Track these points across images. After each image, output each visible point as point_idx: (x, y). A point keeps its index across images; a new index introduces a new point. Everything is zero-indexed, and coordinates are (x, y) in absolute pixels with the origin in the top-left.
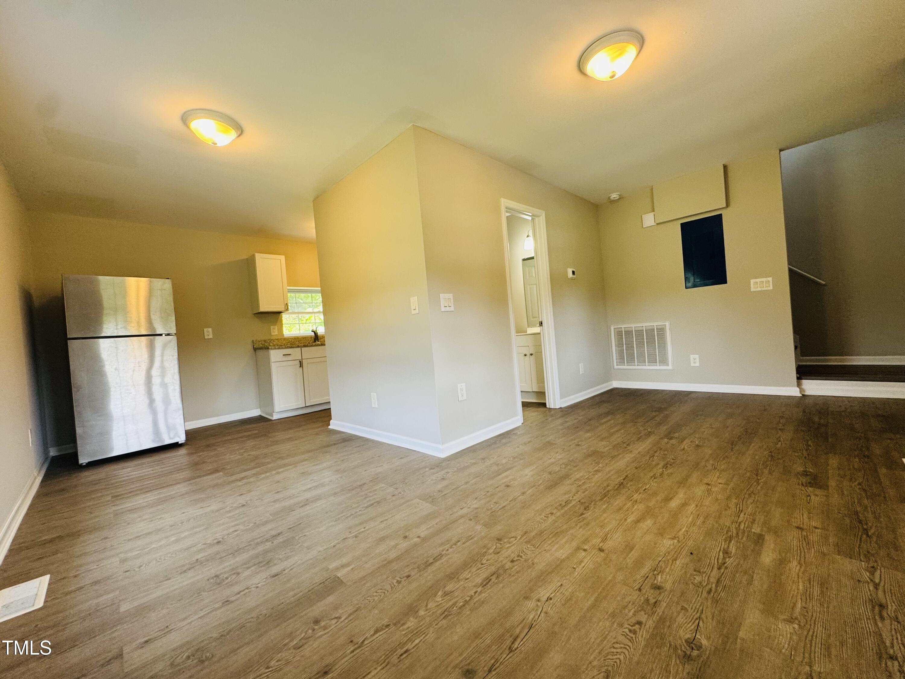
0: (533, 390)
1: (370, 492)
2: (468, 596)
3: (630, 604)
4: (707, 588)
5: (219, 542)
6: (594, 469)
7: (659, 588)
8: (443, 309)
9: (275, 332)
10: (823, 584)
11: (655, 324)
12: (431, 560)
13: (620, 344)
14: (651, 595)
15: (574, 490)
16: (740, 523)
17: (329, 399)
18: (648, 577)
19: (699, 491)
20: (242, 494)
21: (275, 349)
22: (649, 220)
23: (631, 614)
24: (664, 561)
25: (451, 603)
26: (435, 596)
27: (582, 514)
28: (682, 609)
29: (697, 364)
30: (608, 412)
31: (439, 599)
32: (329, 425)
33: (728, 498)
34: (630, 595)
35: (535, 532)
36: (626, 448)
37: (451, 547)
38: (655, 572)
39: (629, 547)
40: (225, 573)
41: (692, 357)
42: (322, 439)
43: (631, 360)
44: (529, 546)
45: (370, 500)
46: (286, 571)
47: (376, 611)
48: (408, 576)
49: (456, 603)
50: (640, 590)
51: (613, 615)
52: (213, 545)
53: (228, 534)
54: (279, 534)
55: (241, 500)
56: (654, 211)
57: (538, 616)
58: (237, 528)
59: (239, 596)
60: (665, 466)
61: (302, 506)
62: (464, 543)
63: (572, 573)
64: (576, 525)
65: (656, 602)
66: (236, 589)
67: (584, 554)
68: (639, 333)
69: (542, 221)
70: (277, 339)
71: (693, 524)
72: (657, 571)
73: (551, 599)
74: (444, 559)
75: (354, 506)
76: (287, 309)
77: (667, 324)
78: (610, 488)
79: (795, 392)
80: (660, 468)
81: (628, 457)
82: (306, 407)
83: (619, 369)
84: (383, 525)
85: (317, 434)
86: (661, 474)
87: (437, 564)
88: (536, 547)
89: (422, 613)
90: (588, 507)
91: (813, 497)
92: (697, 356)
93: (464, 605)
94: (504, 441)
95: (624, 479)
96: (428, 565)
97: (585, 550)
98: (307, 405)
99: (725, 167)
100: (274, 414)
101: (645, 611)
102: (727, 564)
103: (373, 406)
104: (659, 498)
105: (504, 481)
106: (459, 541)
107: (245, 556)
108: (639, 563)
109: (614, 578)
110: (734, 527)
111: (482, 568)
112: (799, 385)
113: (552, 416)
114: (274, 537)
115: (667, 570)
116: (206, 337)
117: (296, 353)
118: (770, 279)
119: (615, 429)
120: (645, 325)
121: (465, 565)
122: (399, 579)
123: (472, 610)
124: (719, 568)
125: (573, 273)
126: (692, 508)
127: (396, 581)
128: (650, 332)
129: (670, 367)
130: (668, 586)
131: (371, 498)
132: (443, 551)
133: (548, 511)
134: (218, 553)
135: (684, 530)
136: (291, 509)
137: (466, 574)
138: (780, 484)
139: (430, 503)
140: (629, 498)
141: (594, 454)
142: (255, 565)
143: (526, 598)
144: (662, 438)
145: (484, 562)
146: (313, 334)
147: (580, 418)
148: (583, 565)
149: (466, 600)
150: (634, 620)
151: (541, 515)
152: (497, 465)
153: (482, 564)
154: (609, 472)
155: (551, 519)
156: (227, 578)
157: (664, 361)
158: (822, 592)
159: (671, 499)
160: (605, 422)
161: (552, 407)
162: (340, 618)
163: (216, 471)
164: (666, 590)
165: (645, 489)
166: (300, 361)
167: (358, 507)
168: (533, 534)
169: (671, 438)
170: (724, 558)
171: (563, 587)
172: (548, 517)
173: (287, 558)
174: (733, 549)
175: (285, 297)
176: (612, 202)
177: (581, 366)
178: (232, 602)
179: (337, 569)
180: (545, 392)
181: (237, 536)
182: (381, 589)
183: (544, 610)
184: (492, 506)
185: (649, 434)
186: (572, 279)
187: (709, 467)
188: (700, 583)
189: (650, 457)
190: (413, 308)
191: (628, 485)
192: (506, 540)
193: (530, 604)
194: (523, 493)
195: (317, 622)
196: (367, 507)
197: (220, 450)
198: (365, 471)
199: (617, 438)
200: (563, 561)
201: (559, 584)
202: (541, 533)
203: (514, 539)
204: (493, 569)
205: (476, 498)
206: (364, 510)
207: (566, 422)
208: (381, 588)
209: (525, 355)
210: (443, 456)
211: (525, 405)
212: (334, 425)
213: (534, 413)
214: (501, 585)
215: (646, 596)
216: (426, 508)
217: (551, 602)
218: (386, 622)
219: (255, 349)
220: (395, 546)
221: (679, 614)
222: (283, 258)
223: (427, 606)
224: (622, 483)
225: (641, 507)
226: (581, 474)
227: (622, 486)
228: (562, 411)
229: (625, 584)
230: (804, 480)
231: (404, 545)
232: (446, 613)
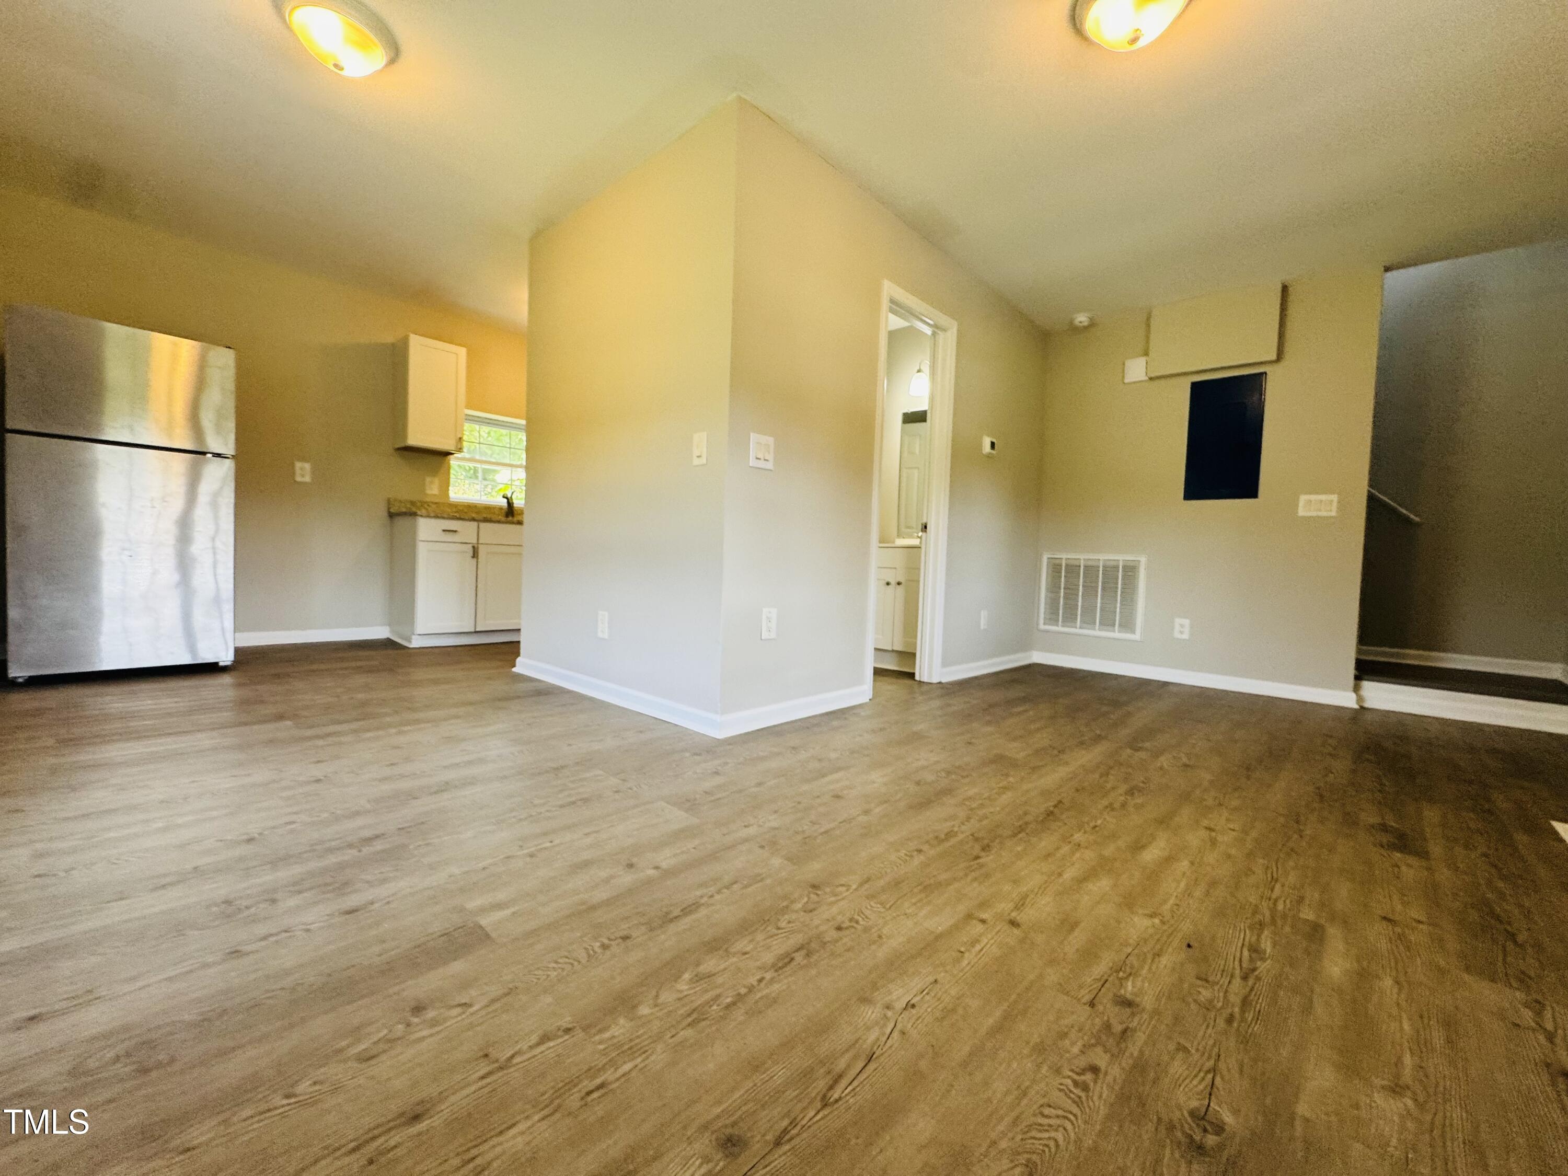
0: (895, 648)
1: (573, 782)
2: (745, 987)
3: (1073, 1030)
4: (1226, 1013)
5: (250, 840)
6: (1001, 785)
7: (1127, 1003)
8: (753, 462)
9: (433, 489)
10: (1449, 1024)
11: (1121, 558)
12: (676, 912)
13: (1054, 587)
14: (1116, 1017)
15: (962, 814)
16: (1276, 900)
17: (520, 624)
18: (1107, 980)
19: (1195, 838)
20: (319, 762)
21: (428, 516)
22: (1136, 370)
23: (1075, 1050)
24: (1138, 956)
25: (707, 996)
26: (676, 981)
27: (977, 857)
28: (1178, 1049)
29: (1185, 636)
30: (1024, 697)
31: (682, 986)
32: (514, 666)
33: (1250, 855)
34: (1072, 1013)
35: (887, 879)
36: (1057, 756)
37: (719, 892)
38: (1121, 974)
39: (1069, 924)
40: (249, 896)
41: (1178, 621)
42: (499, 687)
43: (1070, 618)
44: (872, 903)
45: (569, 796)
46: (376, 905)
47: (549, 999)
48: (625, 938)
49: (718, 996)
50: (1092, 1004)
51: (1040, 1049)
52: (239, 843)
53: (274, 828)
54: (377, 837)
55: (317, 771)
56: (1146, 354)
57: (887, 1036)
58: (294, 818)
59: (263, 943)
60: (1131, 792)
61: (436, 793)
62: (746, 887)
63: (958, 961)
64: (966, 875)
65: (1125, 1031)
66: (261, 929)
67: (980, 928)
68: (1091, 570)
69: (949, 340)
70: (436, 503)
71: (1188, 893)
72: (1124, 972)
73: (913, 1006)
74: (703, 912)
75: (537, 801)
76: (460, 450)
77: (1143, 560)
78: (1029, 818)
79: (1348, 700)
80: (1121, 795)
81: (1062, 772)
82: (476, 632)
83: (1047, 631)
84: (589, 840)
85: (490, 678)
86: (1124, 805)
87: (687, 920)
88: (888, 906)
89: (644, 1010)
90: (988, 846)
91: (1404, 868)
92: (1186, 622)
93: (734, 1003)
94: (835, 723)
95: (1055, 806)
96: (668, 919)
97: (983, 921)
98: (477, 630)
99: (1285, 289)
100: (413, 637)
101: (1104, 1046)
102: (1261, 969)
103: (600, 635)
104: (1121, 843)
105: (832, 787)
106: (735, 882)
107: (297, 870)
108: (1089, 954)
109: (1041, 976)
110: (1265, 906)
111: (778, 934)
112: (1356, 689)
113: (922, 694)
114: (368, 841)
115: (1144, 972)
116: (298, 479)
117: (467, 530)
118: (1334, 498)
119: (1038, 725)
120: (1103, 557)
121: (745, 928)
122: (606, 941)
123: (751, 1014)
124: (1245, 978)
125: (993, 445)
126: (1184, 865)
127: (598, 944)
128: (1110, 570)
129: (1137, 636)
130: (1148, 1002)
131: (572, 792)
132: (702, 897)
133: (912, 845)
134: (241, 859)
135: (1171, 901)
136: (412, 795)
137: (741, 945)
138: (1339, 841)
139: (687, 811)
140: (1065, 839)
141: (1000, 761)
142: (311, 888)
143: (865, 1000)
144: (1121, 748)
145: (783, 924)
146: (504, 503)
147: (975, 702)
148: (978, 947)
149: (739, 994)
150: (1082, 1062)
151: (898, 851)
152: (820, 760)
153: (779, 928)
154: (1027, 791)
155: (918, 860)
156: (247, 908)
157: (1128, 625)
158: (1449, 1041)
159: (1143, 847)
160: (1020, 713)
161: (925, 679)
162: (471, 1005)
163: (280, 717)
164: (1143, 1010)
165: (1095, 827)
166: (474, 547)
167: (544, 804)
168: (882, 882)
169: (1137, 750)
170: (1251, 960)
171: (938, 986)
172: (911, 856)
173: (384, 881)
174: (1267, 945)
175: (458, 427)
176: (1075, 330)
177: (984, 614)
178: (248, 954)
179: (483, 910)
180: (914, 655)
181: (292, 831)
182: (567, 957)
183: (899, 1026)
184: (806, 827)
185: (1098, 739)
186: (989, 456)
187: (1210, 802)
188: (1211, 1001)
189: (1101, 777)
190: (696, 452)
191: (1064, 816)
192: (828, 890)
193: (870, 1013)
194: (866, 812)
195: (418, 1009)
196: (562, 806)
197: (299, 685)
198: (570, 745)
199: (1043, 739)
200: (938, 937)
201: (931, 979)
202: (897, 883)
203: (844, 889)
204: (798, 939)
205: (776, 812)
206: (556, 811)
207: (949, 705)
208: (566, 954)
209: (888, 584)
210: (721, 735)
211: (878, 672)
212: (523, 666)
213: (892, 687)
214: (813, 972)
215: (1106, 1018)
216: (678, 818)
217: (914, 1011)
218: (566, 1022)
219: (391, 515)
220: (607, 881)
221: (1173, 1059)
222: (462, 351)
223: (657, 996)
224: (1052, 812)
225: (1089, 855)
226: (976, 790)
227: (1051, 818)
228: (942, 688)
229: (1062, 988)
230: (1385, 839)
231: (627, 879)
232: (695, 1016)
